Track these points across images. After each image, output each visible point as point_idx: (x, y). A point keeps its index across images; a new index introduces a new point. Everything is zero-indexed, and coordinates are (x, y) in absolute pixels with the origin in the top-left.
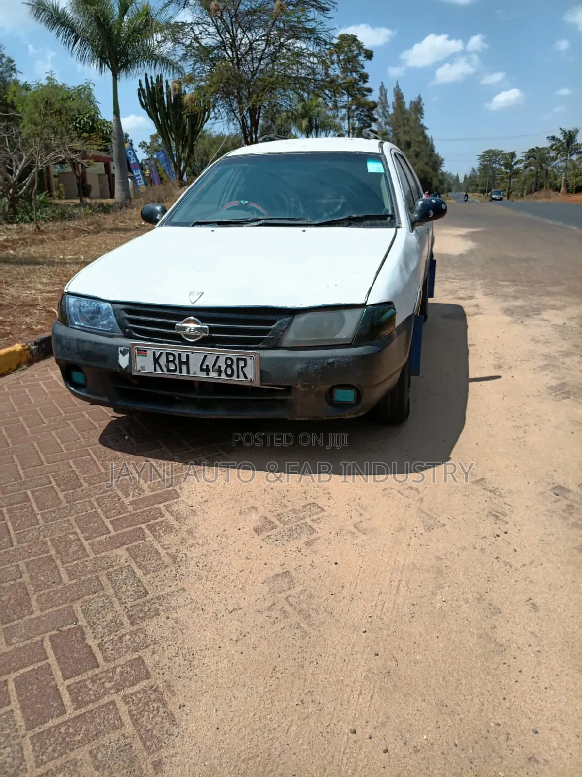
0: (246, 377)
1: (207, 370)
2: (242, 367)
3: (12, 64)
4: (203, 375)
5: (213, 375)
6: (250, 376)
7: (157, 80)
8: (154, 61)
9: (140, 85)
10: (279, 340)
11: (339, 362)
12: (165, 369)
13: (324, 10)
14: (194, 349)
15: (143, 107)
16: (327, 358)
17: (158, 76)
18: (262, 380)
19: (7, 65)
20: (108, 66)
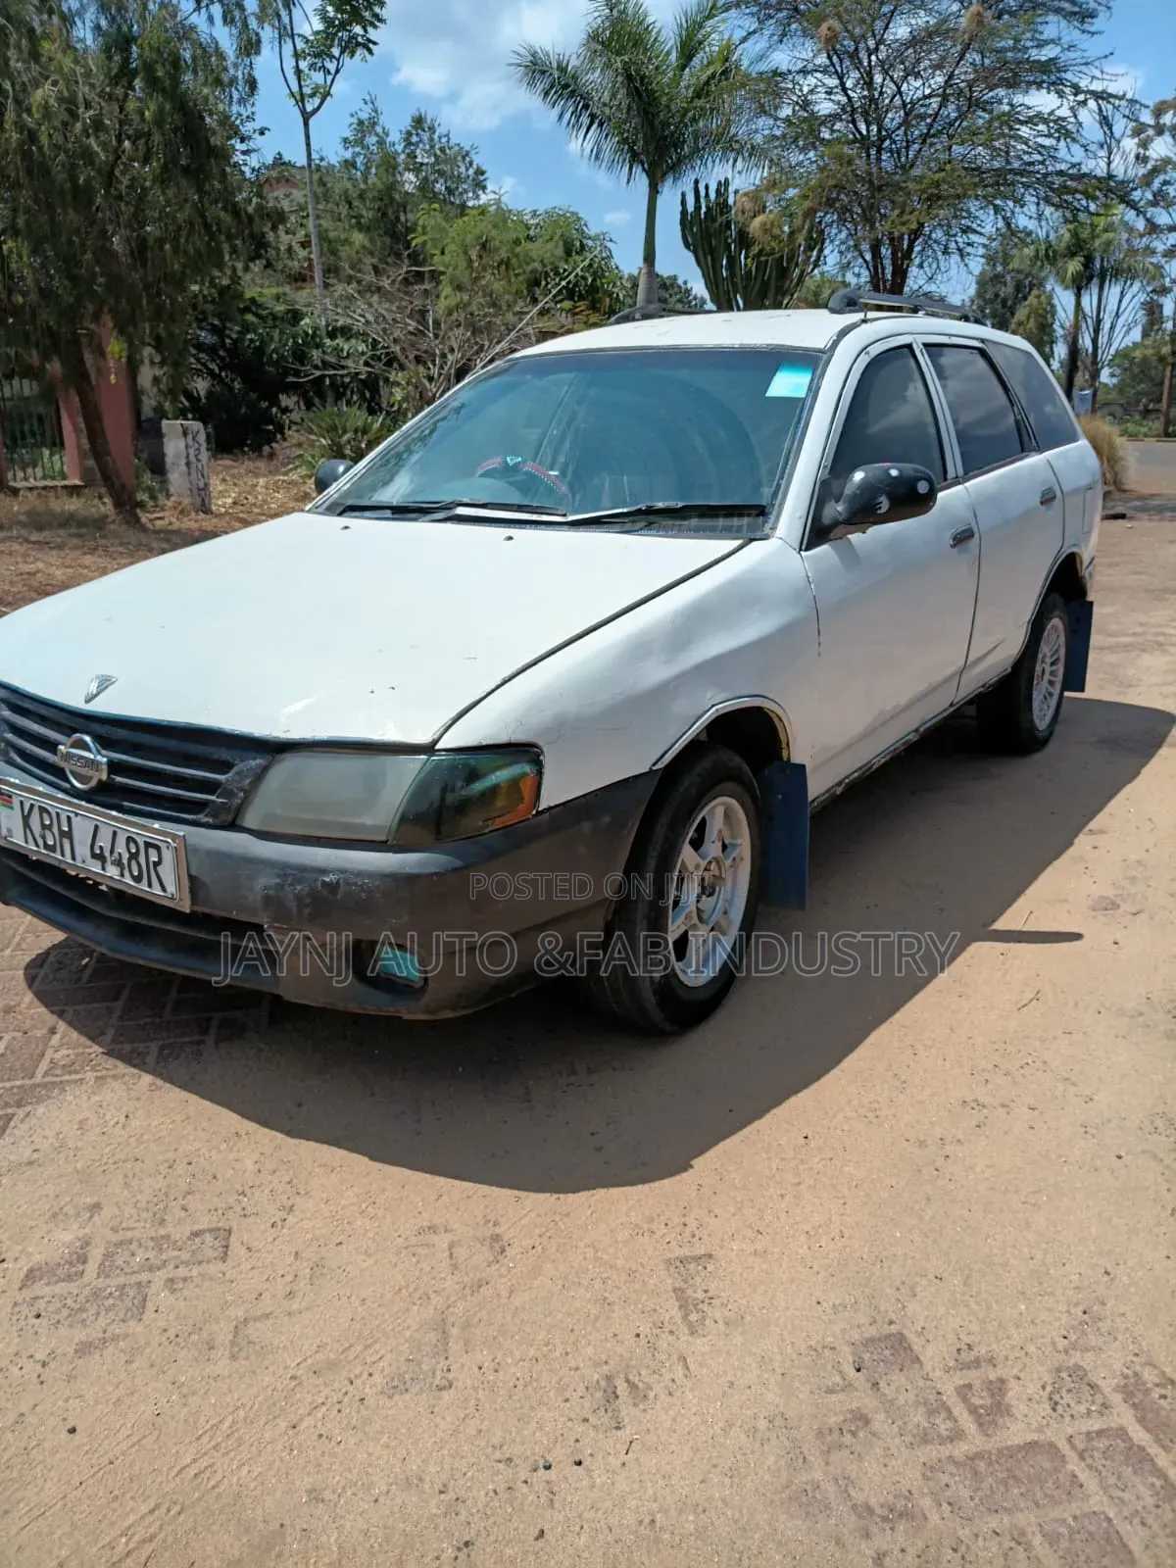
0: (164, 889)
1: (100, 857)
2: (156, 864)
3: (481, 178)
4: (95, 867)
5: (112, 871)
6: (171, 888)
7: (718, 191)
8: (733, 155)
9: (683, 203)
10: (239, 811)
11: (349, 884)
12: (41, 842)
13: (1085, 16)
14: (79, 807)
15: (687, 246)
16: (324, 871)
17: (720, 183)
18: (194, 899)
19: (474, 180)
20: (644, 169)
